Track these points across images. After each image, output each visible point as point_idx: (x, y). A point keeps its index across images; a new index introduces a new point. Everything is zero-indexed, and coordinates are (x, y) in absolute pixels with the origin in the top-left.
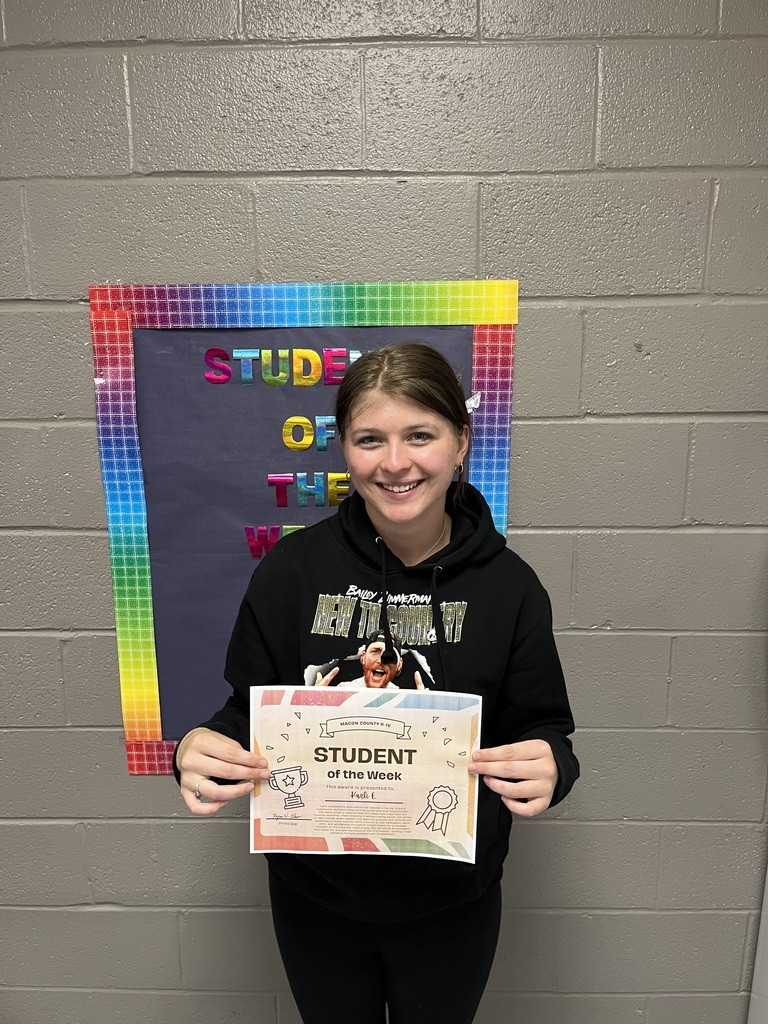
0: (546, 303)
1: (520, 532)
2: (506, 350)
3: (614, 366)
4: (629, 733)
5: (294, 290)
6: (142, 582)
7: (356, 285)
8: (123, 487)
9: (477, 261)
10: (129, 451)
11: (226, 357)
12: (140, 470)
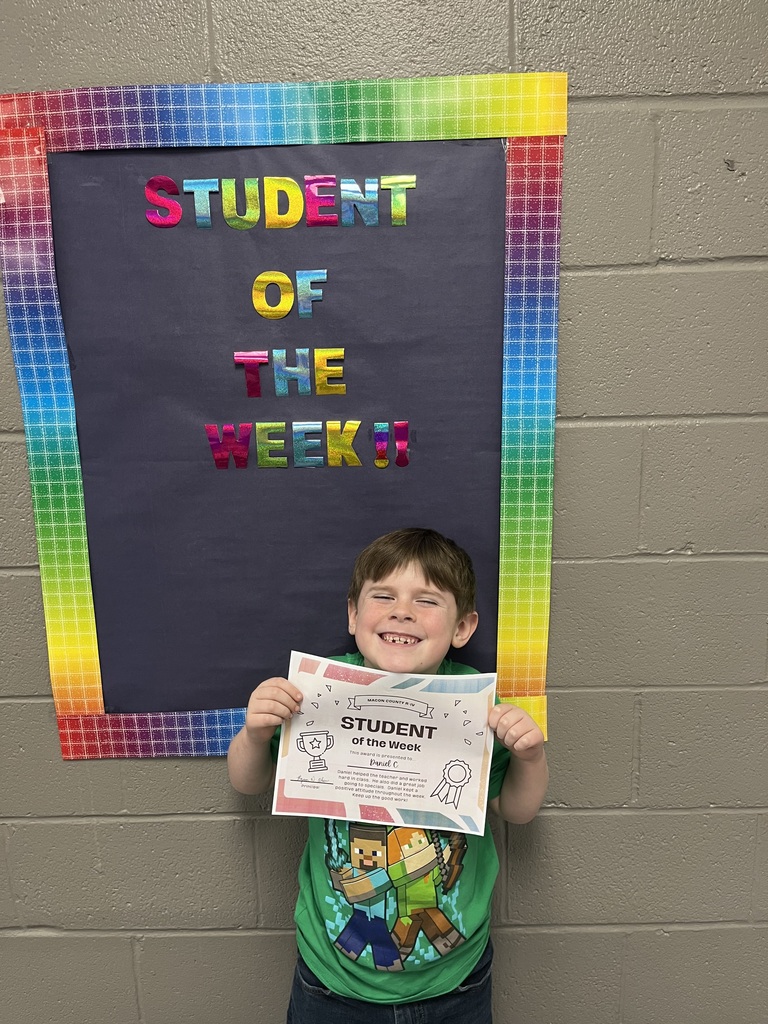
0: (604, 105)
1: (571, 425)
2: (552, 172)
3: (698, 192)
4: (715, 693)
5: (263, 92)
6: (73, 503)
7: (347, 85)
8: (43, 373)
9: (511, 49)
10: (48, 323)
11: (174, 189)
12: (64, 349)
